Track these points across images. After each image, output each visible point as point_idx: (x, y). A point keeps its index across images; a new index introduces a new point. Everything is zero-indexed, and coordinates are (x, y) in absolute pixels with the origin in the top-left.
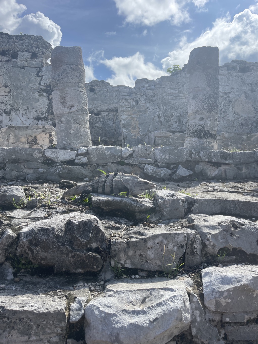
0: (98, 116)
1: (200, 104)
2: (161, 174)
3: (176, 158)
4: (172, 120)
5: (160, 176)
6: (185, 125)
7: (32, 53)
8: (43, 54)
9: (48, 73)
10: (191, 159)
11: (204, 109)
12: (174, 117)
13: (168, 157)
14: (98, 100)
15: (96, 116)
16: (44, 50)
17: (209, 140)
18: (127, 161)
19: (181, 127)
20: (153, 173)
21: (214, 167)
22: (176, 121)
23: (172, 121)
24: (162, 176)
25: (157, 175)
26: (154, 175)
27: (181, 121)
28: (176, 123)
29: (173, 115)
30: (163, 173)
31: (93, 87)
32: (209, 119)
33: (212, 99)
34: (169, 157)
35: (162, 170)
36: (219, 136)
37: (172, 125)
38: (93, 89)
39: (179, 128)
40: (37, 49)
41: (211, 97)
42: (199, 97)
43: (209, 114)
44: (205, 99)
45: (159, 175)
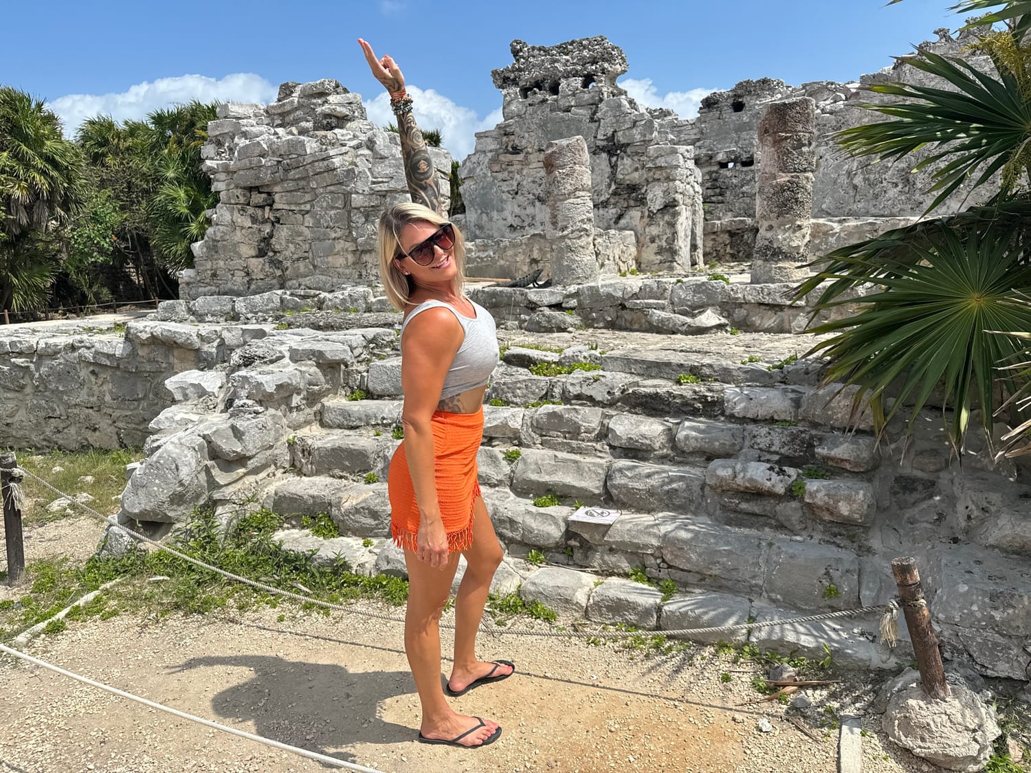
0: (749, 168)
3: (704, 299)
5: (668, 326)
10: (729, 299)
11: (772, 212)
13: (691, 297)
14: (750, 129)
15: (745, 169)
18: (628, 304)
20: (659, 321)
21: (770, 312)
22: (895, 181)
23: (885, 183)
24: (671, 326)
26: (661, 323)
29: (887, 167)
31: (740, 100)
34: (693, 297)
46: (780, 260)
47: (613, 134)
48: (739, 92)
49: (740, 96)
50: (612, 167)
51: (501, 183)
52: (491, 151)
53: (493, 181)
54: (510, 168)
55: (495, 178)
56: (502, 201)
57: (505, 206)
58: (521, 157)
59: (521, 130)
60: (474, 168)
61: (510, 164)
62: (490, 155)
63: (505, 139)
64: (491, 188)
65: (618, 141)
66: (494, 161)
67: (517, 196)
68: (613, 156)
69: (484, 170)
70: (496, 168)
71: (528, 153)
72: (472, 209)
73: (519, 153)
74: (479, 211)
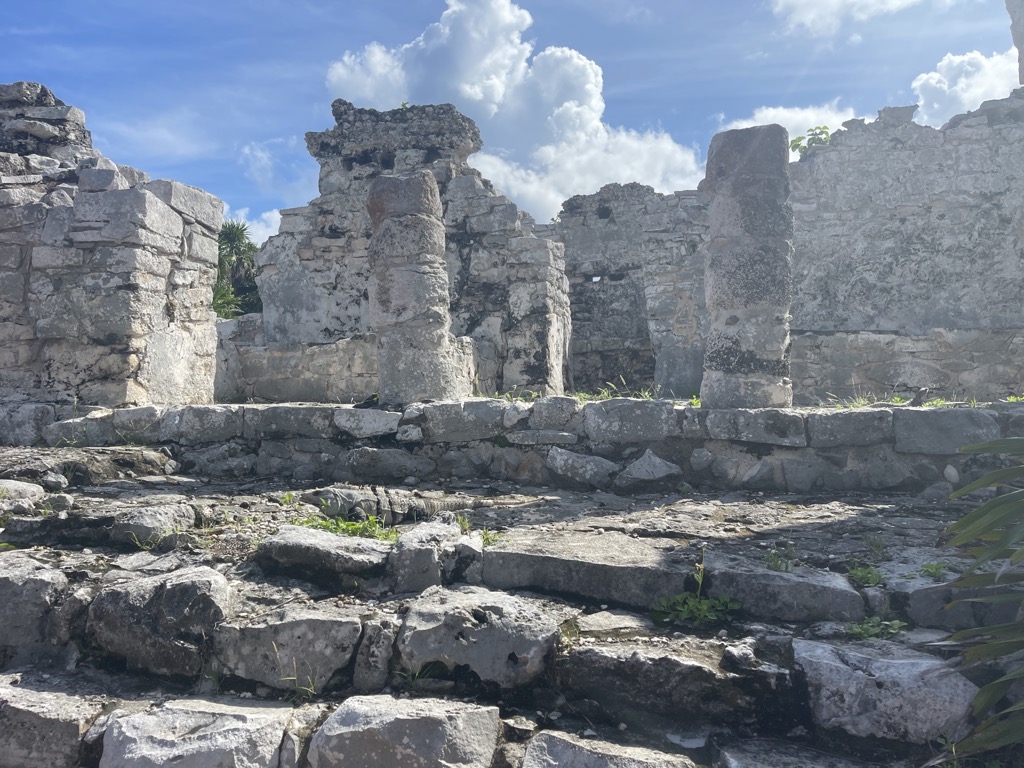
0: (619, 282)
1: (725, 280)
2: (586, 471)
3: (640, 430)
4: (801, 290)
5: (584, 477)
6: (843, 303)
7: (427, 149)
8: (452, 147)
9: (459, 195)
10: (682, 432)
11: (736, 295)
12: (806, 282)
13: (617, 427)
14: (619, 239)
15: (613, 283)
16: (455, 138)
17: (753, 378)
18: (512, 437)
19: (829, 310)
20: (567, 470)
21: (749, 455)
22: (813, 291)
23: (801, 295)
24: (588, 477)
25: (577, 474)
26: (569, 474)
27: (832, 291)
28: (815, 298)
29: (802, 275)
30: (591, 470)
31: (607, 205)
32: (754, 320)
33: (757, 267)
34: (621, 427)
35: (588, 462)
36: (926, 339)
37: (802, 305)
38: (607, 208)
39: (824, 312)
40: (439, 139)
41: (755, 262)
42: (725, 261)
43: (751, 306)
44: (738, 268)
45: (582, 476)
46: (751, 371)
47: (464, 220)
48: (606, 196)
49: (606, 201)
50: (463, 260)
51: (313, 274)
52: (301, 233)
53: (303, 271)
54: (327, 256)
55: (305, 268)
56: (314, 296)
57: (318, 304)
58: (341, 242)
59: (343, 209)
60: (277, 254)
61: (327, 250)
62: (299, 238)
63: (320, 218)
64: (300, 280)
65: (472, 229)
66: (306, 244)
67: (336, 292)
68: (464, 247)
69: (291, 257)
70: (308, 254)
71: (351, 237)
72: (272, 306)
73: (339, 237)
74: (282, 310)
